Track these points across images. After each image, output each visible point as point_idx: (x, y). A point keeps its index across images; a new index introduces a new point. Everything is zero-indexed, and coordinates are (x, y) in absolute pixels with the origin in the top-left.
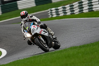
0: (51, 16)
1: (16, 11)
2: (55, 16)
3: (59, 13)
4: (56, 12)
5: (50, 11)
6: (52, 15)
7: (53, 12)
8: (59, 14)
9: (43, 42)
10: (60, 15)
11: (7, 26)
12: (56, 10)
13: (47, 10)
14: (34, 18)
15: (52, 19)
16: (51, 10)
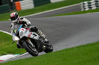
0: (83, 9)
1: (49, 4)
2: (87, 9)
3: (92, 6)
4: (88, 5)
5: (82, 5)
6: (85, 8)
7: (85, 5)
8: (91, 8)
9: (31, 46)
10: (93, 9)
11: (39, 19)
12: (89, 3)
13: (79, 4)
14: (25, 20)
15: (85, 12)
16: (84, 4)
